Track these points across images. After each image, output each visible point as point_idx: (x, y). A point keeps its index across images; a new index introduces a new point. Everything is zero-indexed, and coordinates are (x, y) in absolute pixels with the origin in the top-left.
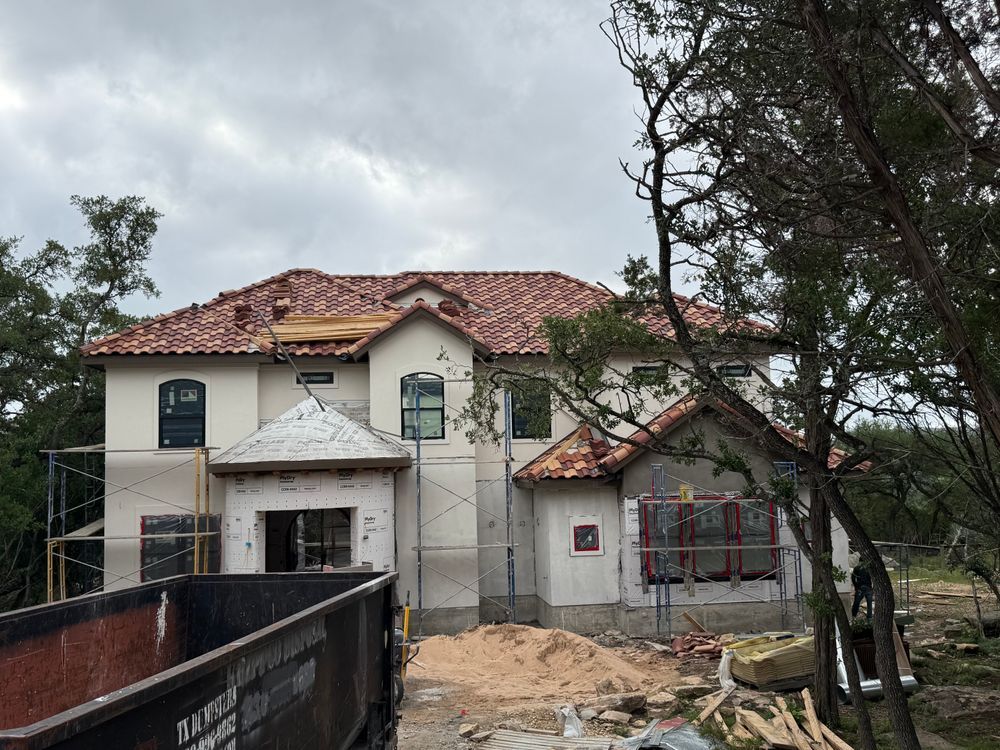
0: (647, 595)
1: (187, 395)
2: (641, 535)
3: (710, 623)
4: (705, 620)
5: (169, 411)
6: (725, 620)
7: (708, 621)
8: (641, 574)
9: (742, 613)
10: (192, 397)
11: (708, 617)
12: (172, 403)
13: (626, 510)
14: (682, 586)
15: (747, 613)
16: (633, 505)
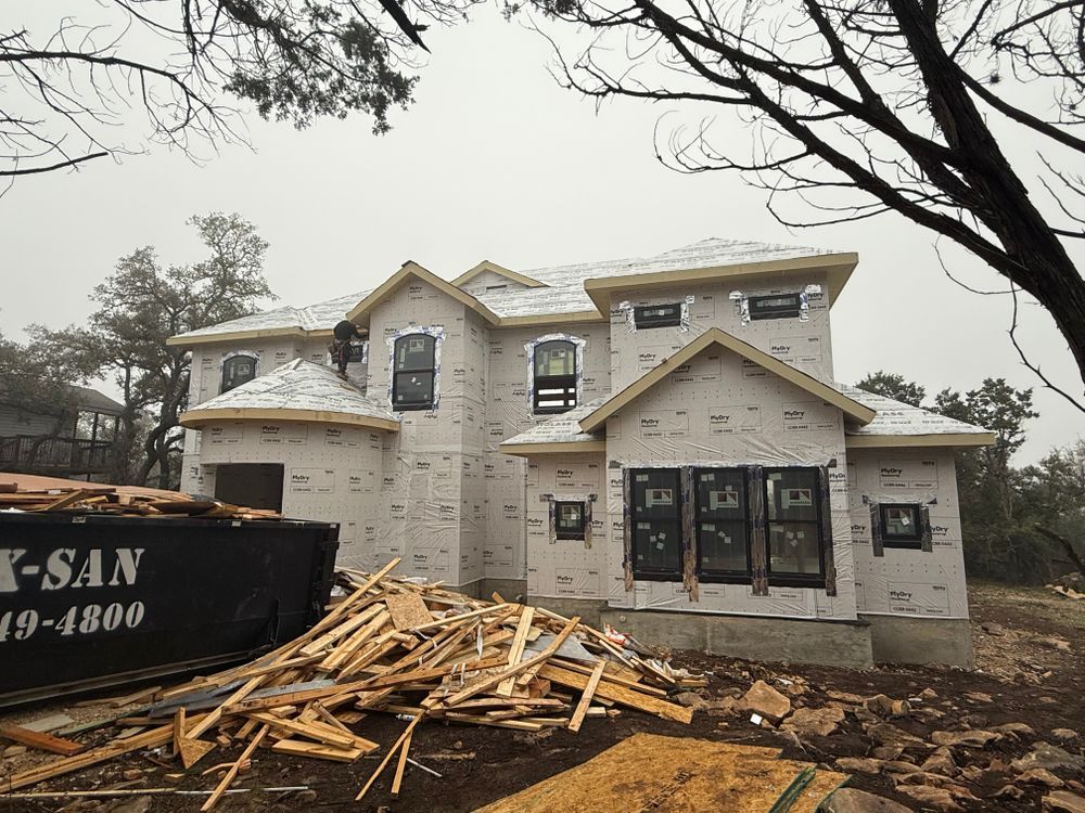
0: (631, 594)
1: (242, 369)
2: (625, 515)
3: (717, 641)
4: (709, 634)
6: (739, 640)
7: (712, 637)
8: (624, 565)
9: (767, 632)
11: (713, 631)
12: (232, 376)
13: (608, 481)
14: (680, 585)
15: (773, 634)
16: (617, 475)
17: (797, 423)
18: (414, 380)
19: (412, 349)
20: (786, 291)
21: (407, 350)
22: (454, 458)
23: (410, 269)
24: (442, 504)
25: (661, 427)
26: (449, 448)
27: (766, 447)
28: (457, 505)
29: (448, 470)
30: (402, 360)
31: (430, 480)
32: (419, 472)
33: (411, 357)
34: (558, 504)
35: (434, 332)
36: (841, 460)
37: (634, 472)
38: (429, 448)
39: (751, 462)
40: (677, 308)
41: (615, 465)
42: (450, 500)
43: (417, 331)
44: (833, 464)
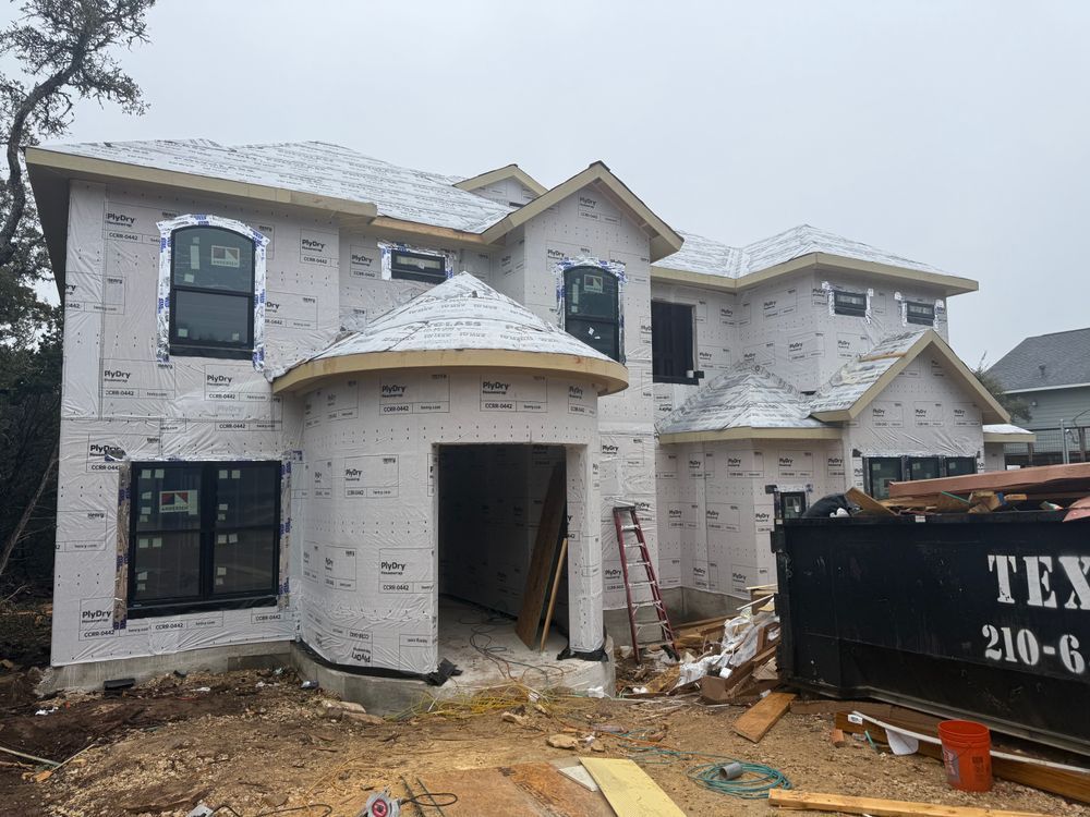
1: (221, 255)
5: (189, 279)
10: (231, 260)
12: (195, 265)
13: (851, 471)
16: (858, 464)
17: (961, 419)
18: (591, 331)
19: (587, 288)
20: (926, 301)
21: (581, 288)
22: (646, 441)
23: (599, 173)
24: (636, 500)
25: (887, 417)
26: (637, 428)
27: (946, 439)
28: (652, 501)
29: (640, 456)
30: (576, 300)
31: (620, 469)
32: (606, 458)
33: (586, 299)
34: (784, 495)
35: (615, 269)
36: (982, 453)
37: (872, 460)
38: (618, 427)
39: (940, 453)
40: (864, 297)
41: (856, 453)
42: (645, 495)
43: (592, 263)
44: (978, 456)
